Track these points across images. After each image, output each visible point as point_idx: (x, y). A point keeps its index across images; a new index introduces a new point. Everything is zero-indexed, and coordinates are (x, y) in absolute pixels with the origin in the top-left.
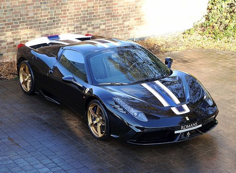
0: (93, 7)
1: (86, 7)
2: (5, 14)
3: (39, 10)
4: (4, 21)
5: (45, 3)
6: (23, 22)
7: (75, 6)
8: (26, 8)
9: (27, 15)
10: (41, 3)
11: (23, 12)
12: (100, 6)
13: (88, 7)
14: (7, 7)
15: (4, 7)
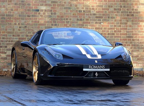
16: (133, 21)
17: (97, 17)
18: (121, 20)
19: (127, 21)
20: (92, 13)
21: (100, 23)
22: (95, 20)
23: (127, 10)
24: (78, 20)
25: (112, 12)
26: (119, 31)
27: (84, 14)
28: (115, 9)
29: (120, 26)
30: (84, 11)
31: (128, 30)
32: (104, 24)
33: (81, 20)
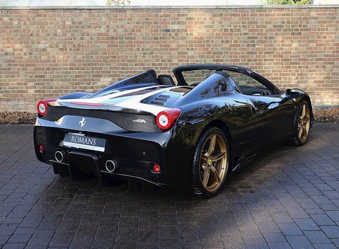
0: (256, 60)
1: (246, 59)
2: (144, 57)
3: (185, 57)
4: (143, 65)
5: (192, 49)
6: (165, 68)
7: (231, 57)
8: (170, 53)
9: (170, 61)
10: (188, 49)
11: (165, 57)
12: (265, 60)
13: (249, 60)
14: (147, 50)
15: (143, 49)
16: (300, 41)
17: (249, 38)
18: (282, 41)
19: (292, 42)
20: (242, 32)
21: (254, 46)
22: (246, 42)
23: (292, 26)
24: (222, 42)
25: (271, 30)
26: (279, 56)
27: (232, 34)
28: (275, 26)
29: (282, 49)
30: (231, 30)
31: (292, 55)
32: (260, 47)
33: (227, 42)
